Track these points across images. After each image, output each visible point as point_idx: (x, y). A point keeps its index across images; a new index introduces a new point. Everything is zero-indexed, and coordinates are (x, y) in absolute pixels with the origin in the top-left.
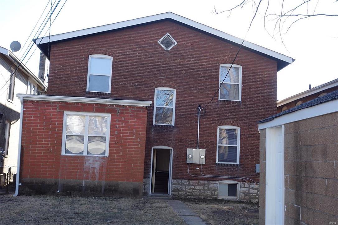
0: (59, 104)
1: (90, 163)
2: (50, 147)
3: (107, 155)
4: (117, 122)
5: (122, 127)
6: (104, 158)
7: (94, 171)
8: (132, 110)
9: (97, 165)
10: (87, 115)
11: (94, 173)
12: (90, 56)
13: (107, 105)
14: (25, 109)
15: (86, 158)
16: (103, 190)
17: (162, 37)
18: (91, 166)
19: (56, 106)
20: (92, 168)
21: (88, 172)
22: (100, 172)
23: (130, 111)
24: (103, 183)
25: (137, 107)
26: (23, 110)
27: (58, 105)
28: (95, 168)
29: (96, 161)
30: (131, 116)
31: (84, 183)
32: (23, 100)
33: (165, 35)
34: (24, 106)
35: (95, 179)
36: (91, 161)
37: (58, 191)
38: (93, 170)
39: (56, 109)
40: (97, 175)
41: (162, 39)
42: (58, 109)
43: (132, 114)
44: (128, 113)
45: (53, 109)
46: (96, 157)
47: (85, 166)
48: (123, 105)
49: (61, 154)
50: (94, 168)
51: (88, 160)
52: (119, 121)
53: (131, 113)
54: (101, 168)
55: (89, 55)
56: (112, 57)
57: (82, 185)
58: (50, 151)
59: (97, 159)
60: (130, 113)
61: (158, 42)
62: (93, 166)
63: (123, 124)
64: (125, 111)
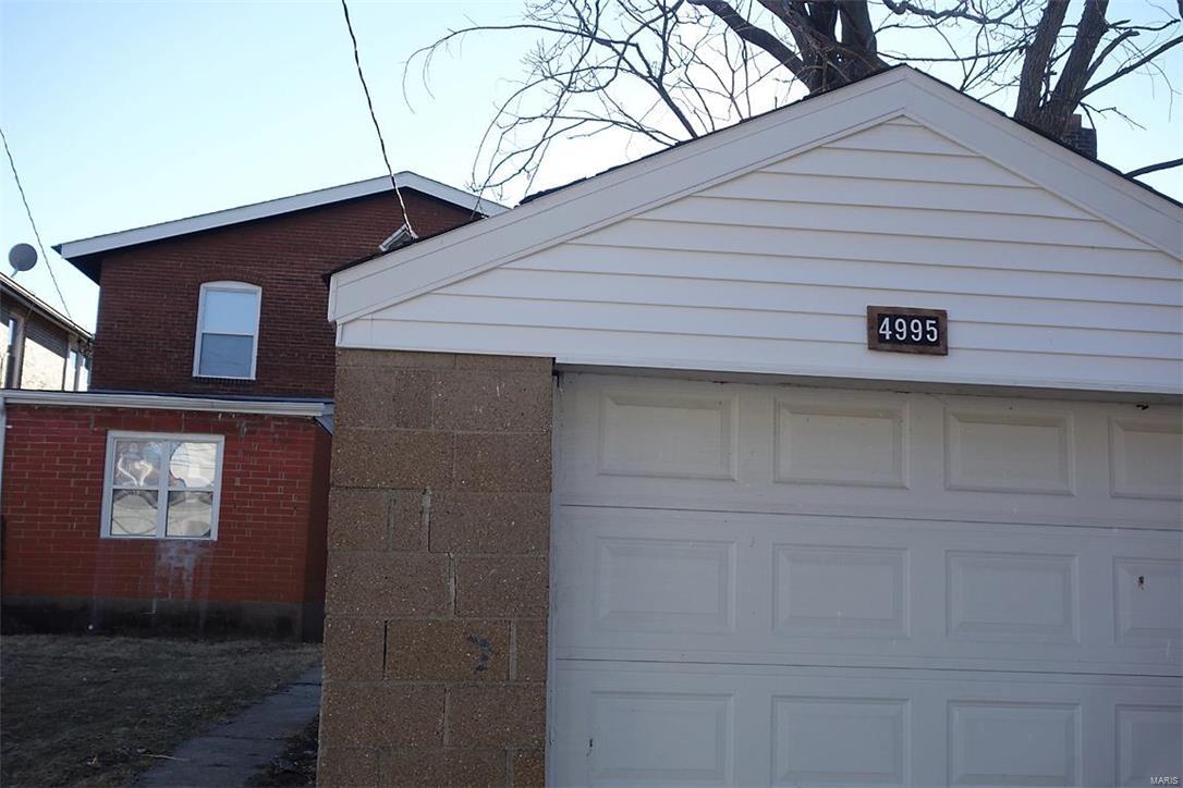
0: (95, 412)
1: (172, 558)
2: (71, 520)
3: (214, 537)
4: (240, 455)
5: (252, 467)
6: (204, 544)
7: (181, 575)
8: (276, 426)
9: (188, 562)
10: (166, 440)
11: (179, 581)
12: (202, 286)
13: (216, 414)
14: (10, 427)
15: (162, 546)
16: (202, 622)
17: (390, 235)
18: (174, 563)
19: (87, 418)
20: (175, 568)
21: (165, 580)
22: (195, 580)
23: (272, 429)
24: (203, 605)
25: (289, 418)
26: (7, 429)
27: (93, 416)
28: (183, 568)
29: (187, 552)
30: (274, 439)
31: (154, 606)
32: (6, 404)
33: (400, 231)
34: (8, 417)
35: (183, 597)
36: (172, 553)
37: (91, 627)
38: (177, 574)
39: (87, 426)
40: (188, 587)
41: (390, 239)
42: (92, 426)
43: (277, 436)
44: (266, 433)
45: (80, 426)
46: (185, 542)
47: (159, 564)
48: (256, 415)
49: (99, 535)
50: (180, 570)
51: (167, 550)
52: (245, 453)
53: (275, 433)
54: (198, 570)
55: (200, 284)
56: (260, 289)
57: (151, 610)
58: (72, 528)
59: (189, 546)
60: (273, 434)
61: (381, 247)
62: (179, 565)
63: (253, 461)
64: (259, 429)
